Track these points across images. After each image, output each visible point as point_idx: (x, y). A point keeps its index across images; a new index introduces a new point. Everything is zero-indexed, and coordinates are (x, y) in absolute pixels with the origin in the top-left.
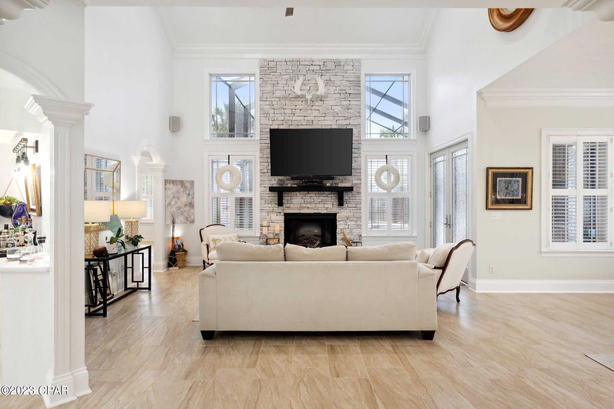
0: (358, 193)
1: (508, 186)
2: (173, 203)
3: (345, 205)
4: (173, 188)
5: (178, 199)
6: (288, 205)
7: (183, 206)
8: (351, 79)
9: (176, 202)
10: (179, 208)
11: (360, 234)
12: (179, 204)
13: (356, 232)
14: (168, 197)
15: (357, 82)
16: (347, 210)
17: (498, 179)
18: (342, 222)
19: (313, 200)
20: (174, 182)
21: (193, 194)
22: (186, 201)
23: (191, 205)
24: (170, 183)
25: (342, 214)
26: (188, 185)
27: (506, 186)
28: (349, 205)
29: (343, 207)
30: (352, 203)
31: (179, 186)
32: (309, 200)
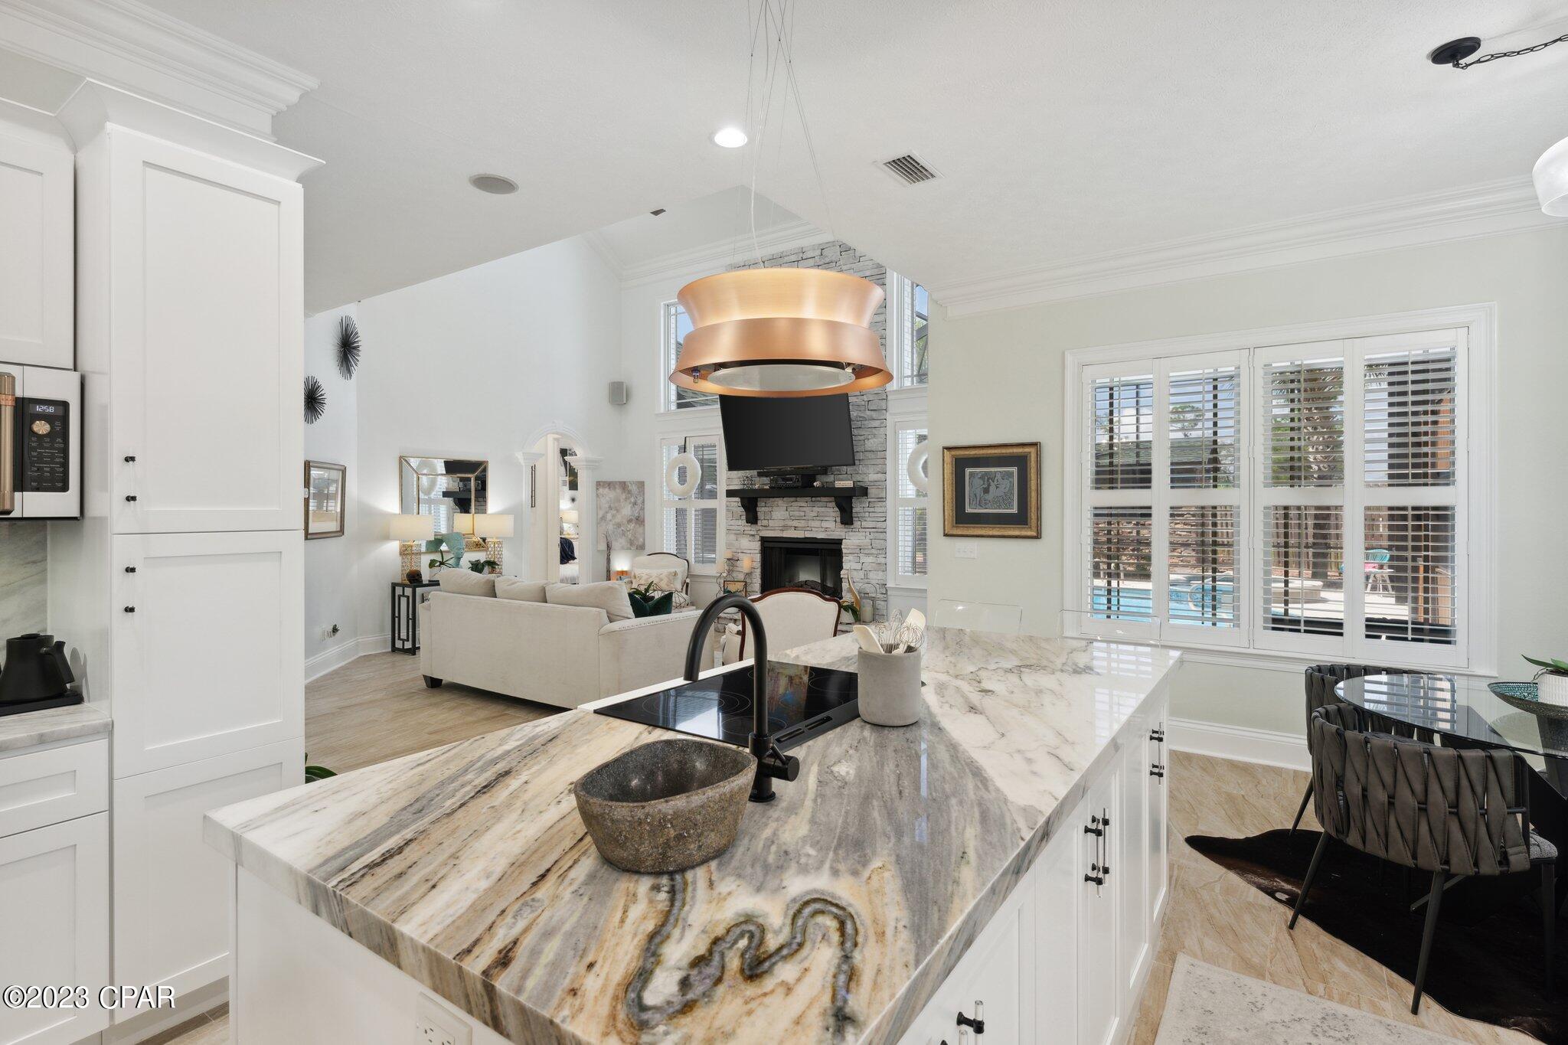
0: (879, 500)
1: (989, 485)
2: (609, 516)
3: (857, 524)
4: (609, 495)
5: (618, 511)
6: (765, 523)
7: (625, 521)
8: (868, 273)
9: (613, 516)
10: (619, 525)
11: (882, 582)
12: (618, 519)
13: (875, 577)
14: (600, 508)
15: (878, 277)
16: (860, 534)
17: (968, 471)
18: (851, 557)
19: (803, 514)
20: (610, 485)
21: (643, 502)
22: (630, 513)
23: (640, 521)
24: (603, 487)
25: (852, 541)
26: (634, 489)
27: (984, 486)
28: (864, 524)
29: (852, 527)
30: (869, 519)
31: (619, 491)
32: (797, 513)
